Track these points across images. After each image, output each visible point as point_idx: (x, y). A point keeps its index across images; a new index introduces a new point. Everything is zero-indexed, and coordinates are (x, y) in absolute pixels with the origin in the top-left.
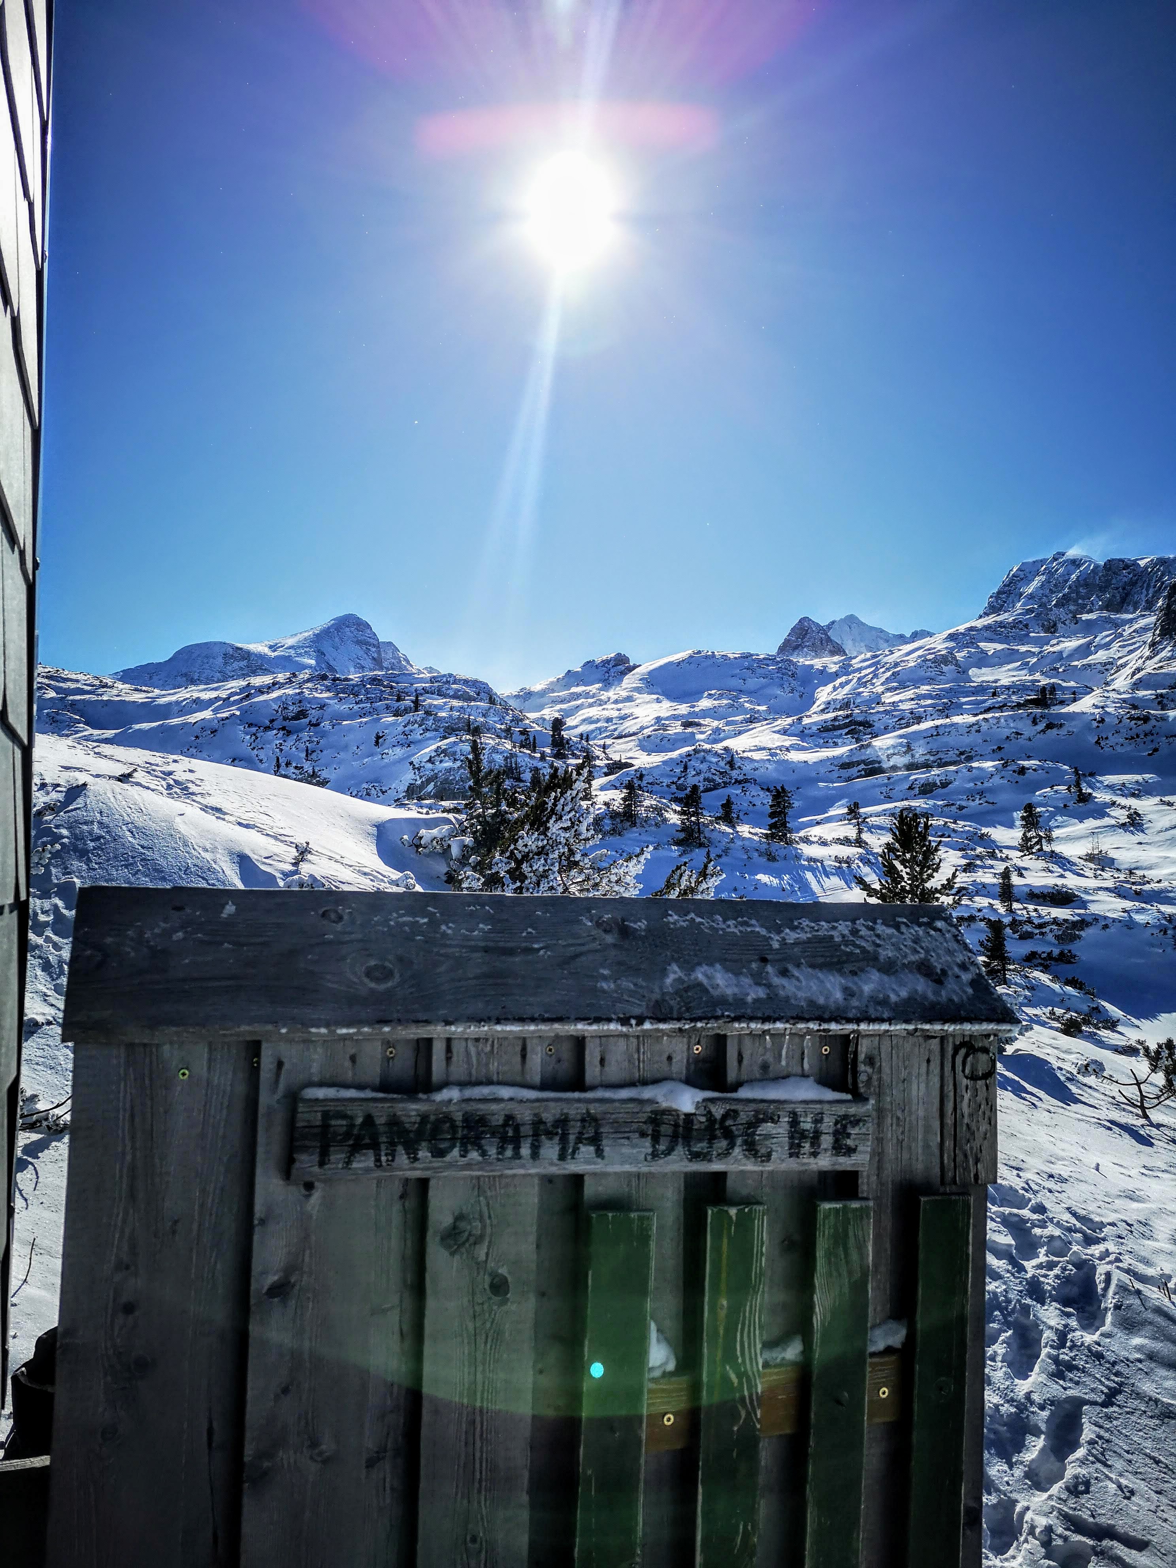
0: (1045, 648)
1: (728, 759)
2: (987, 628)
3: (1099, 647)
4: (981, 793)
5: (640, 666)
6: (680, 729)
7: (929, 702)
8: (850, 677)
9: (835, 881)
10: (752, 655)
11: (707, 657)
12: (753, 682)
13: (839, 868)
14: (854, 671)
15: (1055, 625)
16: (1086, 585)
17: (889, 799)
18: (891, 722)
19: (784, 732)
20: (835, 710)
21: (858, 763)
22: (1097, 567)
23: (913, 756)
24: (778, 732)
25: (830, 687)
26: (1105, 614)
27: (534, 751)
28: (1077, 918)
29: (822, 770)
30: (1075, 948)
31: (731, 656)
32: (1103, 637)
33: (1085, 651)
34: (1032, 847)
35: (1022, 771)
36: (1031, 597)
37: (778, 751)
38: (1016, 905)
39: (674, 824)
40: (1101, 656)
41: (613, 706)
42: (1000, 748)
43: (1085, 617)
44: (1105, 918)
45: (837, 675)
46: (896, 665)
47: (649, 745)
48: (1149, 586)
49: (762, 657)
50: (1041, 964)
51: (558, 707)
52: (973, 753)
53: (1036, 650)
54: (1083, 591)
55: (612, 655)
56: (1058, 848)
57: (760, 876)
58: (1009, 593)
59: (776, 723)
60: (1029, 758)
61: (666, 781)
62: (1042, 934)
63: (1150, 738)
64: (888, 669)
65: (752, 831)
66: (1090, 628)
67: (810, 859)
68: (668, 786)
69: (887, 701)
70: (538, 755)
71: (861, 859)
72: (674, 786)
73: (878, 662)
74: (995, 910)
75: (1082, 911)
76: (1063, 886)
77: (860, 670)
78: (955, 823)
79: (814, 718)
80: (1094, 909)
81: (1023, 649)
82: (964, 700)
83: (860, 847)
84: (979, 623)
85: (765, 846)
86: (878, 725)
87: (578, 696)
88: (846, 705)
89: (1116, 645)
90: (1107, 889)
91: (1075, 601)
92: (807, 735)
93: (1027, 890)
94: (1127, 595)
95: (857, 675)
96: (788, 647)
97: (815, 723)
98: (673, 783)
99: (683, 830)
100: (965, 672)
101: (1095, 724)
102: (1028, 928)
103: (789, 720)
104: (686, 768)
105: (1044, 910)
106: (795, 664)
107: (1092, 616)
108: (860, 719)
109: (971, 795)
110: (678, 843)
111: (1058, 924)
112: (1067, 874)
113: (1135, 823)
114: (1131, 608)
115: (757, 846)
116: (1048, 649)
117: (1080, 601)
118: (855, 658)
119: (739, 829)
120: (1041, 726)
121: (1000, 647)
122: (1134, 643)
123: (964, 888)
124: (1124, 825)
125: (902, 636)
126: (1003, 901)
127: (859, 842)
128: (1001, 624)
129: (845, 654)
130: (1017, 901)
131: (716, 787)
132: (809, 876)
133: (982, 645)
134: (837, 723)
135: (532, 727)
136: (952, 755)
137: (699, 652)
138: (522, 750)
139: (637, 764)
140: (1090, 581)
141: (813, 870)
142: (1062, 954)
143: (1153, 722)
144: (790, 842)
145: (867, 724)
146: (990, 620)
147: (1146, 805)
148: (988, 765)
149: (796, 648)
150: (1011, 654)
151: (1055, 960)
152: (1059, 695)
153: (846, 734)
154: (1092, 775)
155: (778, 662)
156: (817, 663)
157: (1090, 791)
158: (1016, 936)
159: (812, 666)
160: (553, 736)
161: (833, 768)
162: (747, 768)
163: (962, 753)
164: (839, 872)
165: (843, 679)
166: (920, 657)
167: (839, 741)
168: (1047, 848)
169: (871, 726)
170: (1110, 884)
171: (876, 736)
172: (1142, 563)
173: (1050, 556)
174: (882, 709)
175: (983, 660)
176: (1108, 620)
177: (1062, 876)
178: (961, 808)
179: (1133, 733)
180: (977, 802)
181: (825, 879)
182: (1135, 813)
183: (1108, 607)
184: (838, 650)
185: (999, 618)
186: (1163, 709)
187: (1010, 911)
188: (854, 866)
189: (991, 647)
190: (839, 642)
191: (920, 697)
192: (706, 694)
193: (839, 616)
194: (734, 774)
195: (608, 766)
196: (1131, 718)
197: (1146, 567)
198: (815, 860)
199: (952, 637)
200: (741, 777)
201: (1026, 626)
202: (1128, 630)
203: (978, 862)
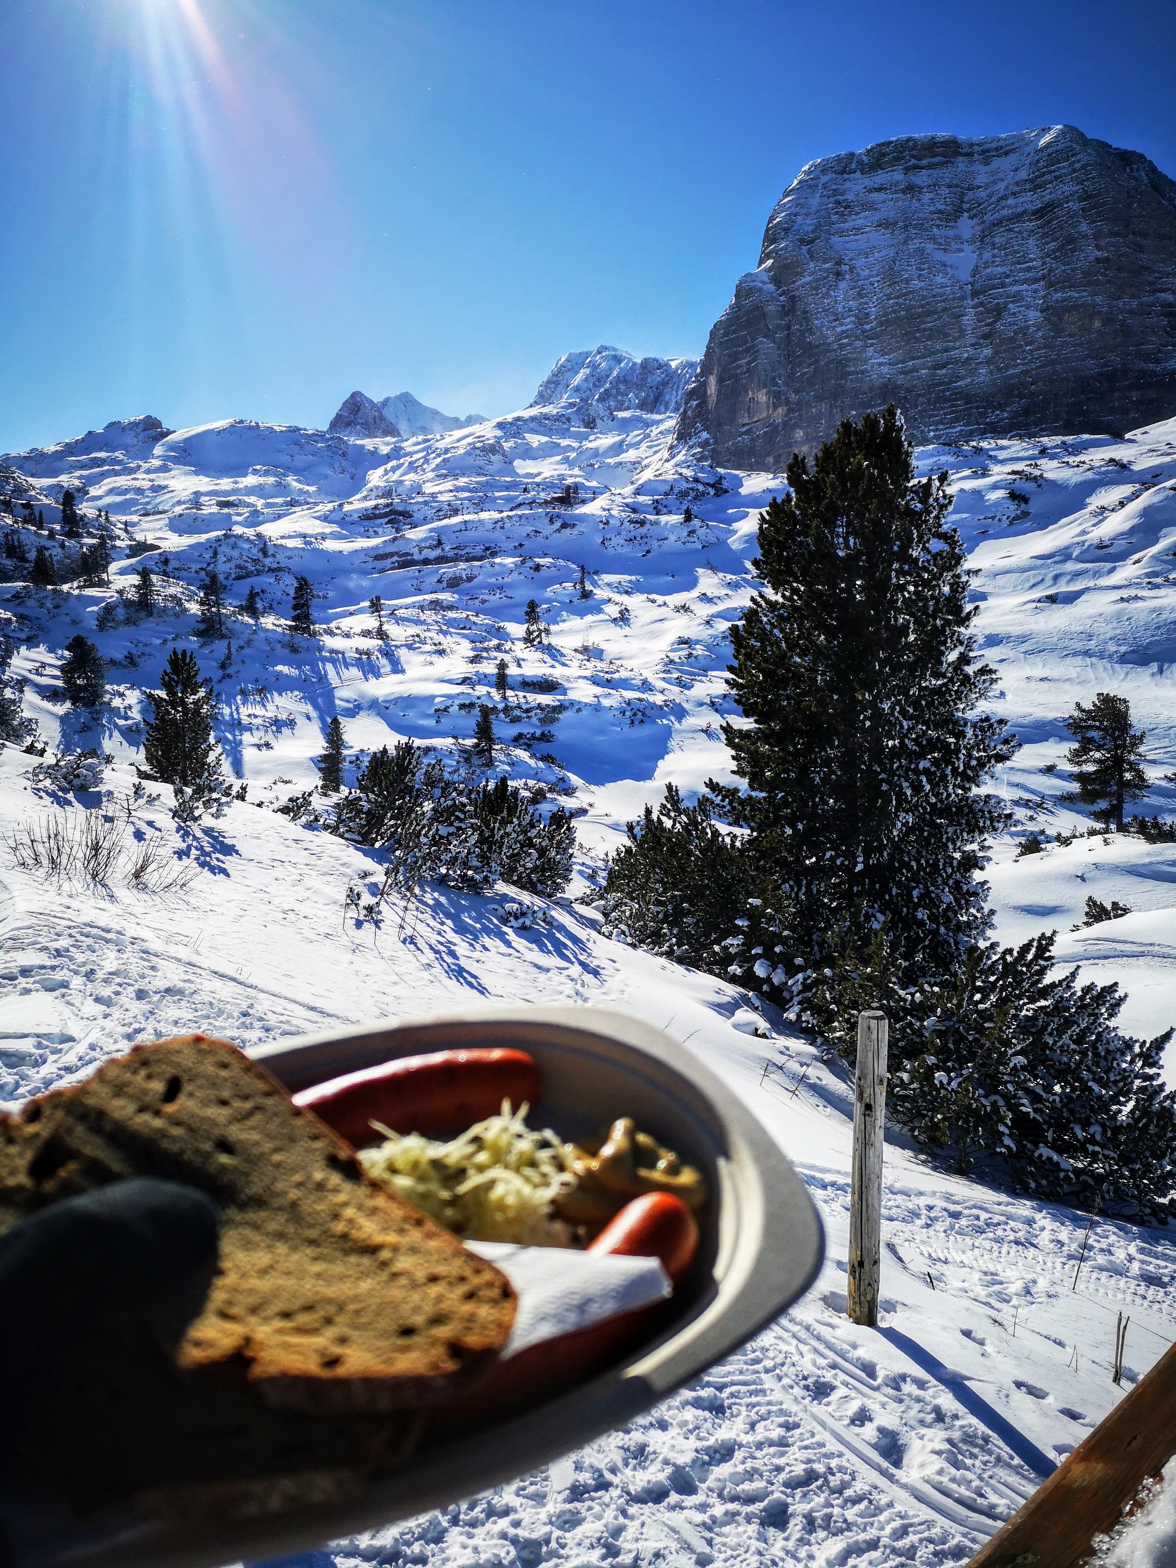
0: (584, 443)
1: (261, 546)
2: (533, 419)
3: (631, 446)
4: (501, 588)
5: (174, 432)
6: (215, 509)
7: (467, 494)
8: (402, 461)
9: (355, 672)
10: (300, 429)
11: (250, 428)
12: (301, 460)
13: (360, 659)
14: (406, 455)
15: (594, 420)
16: (625, 382)
17: (419, 591)
18: (430, 513)
19: (325, 518)
20: (378, 497)
21: (391, 555)
22: (635, 364)
23: (443, 550)
24: (318, 518)
25: (380, 471)
26: (638, 413)
27: (41, 527)
28: (557, 703)
29: (357, 561)
30: (555, 729)
31: (278, 429)
32: (634, 435)
33: (618, 448)
34: (534, 640)
35: (538, 567)
36: (577, 389)
37: (313, 540)
38: (509, 693)
39: (195, 615)
40: (631, 455)
41: (145, 476)
42: (521, 545)
43: (621, 415)
44: (579, 702)
45: (388, 458)
46: (447, 451)
47: (179, 525)
48: (678, 387)
49: (310, 432)
50: (525, 744)
51: (78, 473)
52: (498, 549)
53: (575, 445)
54: (622, 387)
55: (142, 417)
56: (555, 641)
57: (279, 668)
58: (557, 384)
59: (317, 509)
60: (545, 555)
61: (195, 567)
62: (529, 717)
63: (645, 540)
64: (439, 455)
65: (276, 622)
66: (625, 426)
67: (332, 651)
68: (196, 572)
69: (427, 491)
70: (46, 533)
71: (380, 651)
72: (203, 573)
73: (429, 447)
74: (491, 698)
75: (562, 697)
76: (551, 675)
77: (410, 454)
78: (477, 616)
79: (356, 504)
80: (572, 695)
81: (564, 442)
82: (497, 494)
83: (382, 639)
84: (527, 414)
85: (287, 638)
86: (418, 516)
87: (100, 462)
88: (388, 493)
89: (644, 445)
90: (585, 677)
91: (615, 397)
92: (347, 523)
93: (520, 679)
94: (660, 395)
95: (408, 459)
96: (338, 422)
97: (356, 511)
98: (202, 569)
99: (203, 621)
100: (511, 463)
101: (601, 526)
102: (517, 713)
103: (330, 506)
104: (215, 554)
105: (531, 697)
106: (345, 443)
107: (626, 414)
108: (400, 509)
109: (492, 589)
110: (199, 634)
111: (542, 709)
112: (557, 664)
113: (623, 618)
114: (662, 408)
115: (279, 638)
116: (587, 445)
117: (620, 398)
118: (407, 440)
119: (262, 620)
120: (557, 525)
121: (544, 439)
122: (659, 445)
123: (468, 678)
124: (615, 619)
125: (457, 420)
126: (498, 689)
127: (381, 634)
128: (546, 417)
129: (399, 435)
130: (512, 689)
131: (248, 575)
132: (329, 667)
133: (527, 435)
134: (377, 512)
135: (39, 500)
136: (479, 550)
137: (241, 422)
138: (26, 526)
139: (166, 546)
140: (629, 378)
141: (334, 662)
142: (543, 734)
143: (648, 526)
144: (313, 634)
145: (406, 514)
146: (535, 411)
147: (635, 602)
148: (509, 561)
149: (348, 424)
150: (553, 448)
151: (538, 739)
152: (582, 495)
153: (387, 523)
154: (596, 573)
155: (328, 440)
156: (369, 443)
157: (591, 588)
158: (508, 720)
159: (363, 446)
160: (64, 511)
161: (367, 559)
162: (280, 557)
163: (487, 549)
164: (358, 663)
165: (394, 463)
166: (469, 444)
167: (380, 530)
168: (545, 642)
169: (411, 516)
170: (588, 673)
171: (416, 527)
172: (674, 364)
173: (594, 348)
174: (421, 500)
175: (528, 453)
176: (639, 419)
177: (553, 666)
178: (483, 602)
179: (630, 536)
180: (498, 596)
181: (345, 670)
182: (626, 609)
183: (642, 406)
184: (391, 431)
185: (545, 410)
186: (657, 514)
187: (505, 698)
188: (373, 657)
189: (535, 440)
190: (393, 421)
191: (458, 489)
192: (251, 470)
193: (394, 392)
194: (268, 561)
195: (130, 547)
196: (631, 522)
197: (677, 369)
198: (337, 652)
199: (500, 426)
200: (275, 566)
201: (569, 420)
202: (655, 431)
203: (485, 654)
